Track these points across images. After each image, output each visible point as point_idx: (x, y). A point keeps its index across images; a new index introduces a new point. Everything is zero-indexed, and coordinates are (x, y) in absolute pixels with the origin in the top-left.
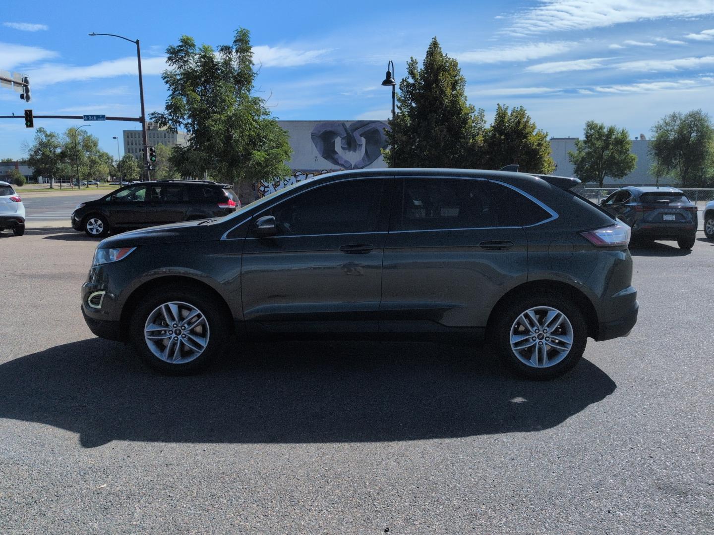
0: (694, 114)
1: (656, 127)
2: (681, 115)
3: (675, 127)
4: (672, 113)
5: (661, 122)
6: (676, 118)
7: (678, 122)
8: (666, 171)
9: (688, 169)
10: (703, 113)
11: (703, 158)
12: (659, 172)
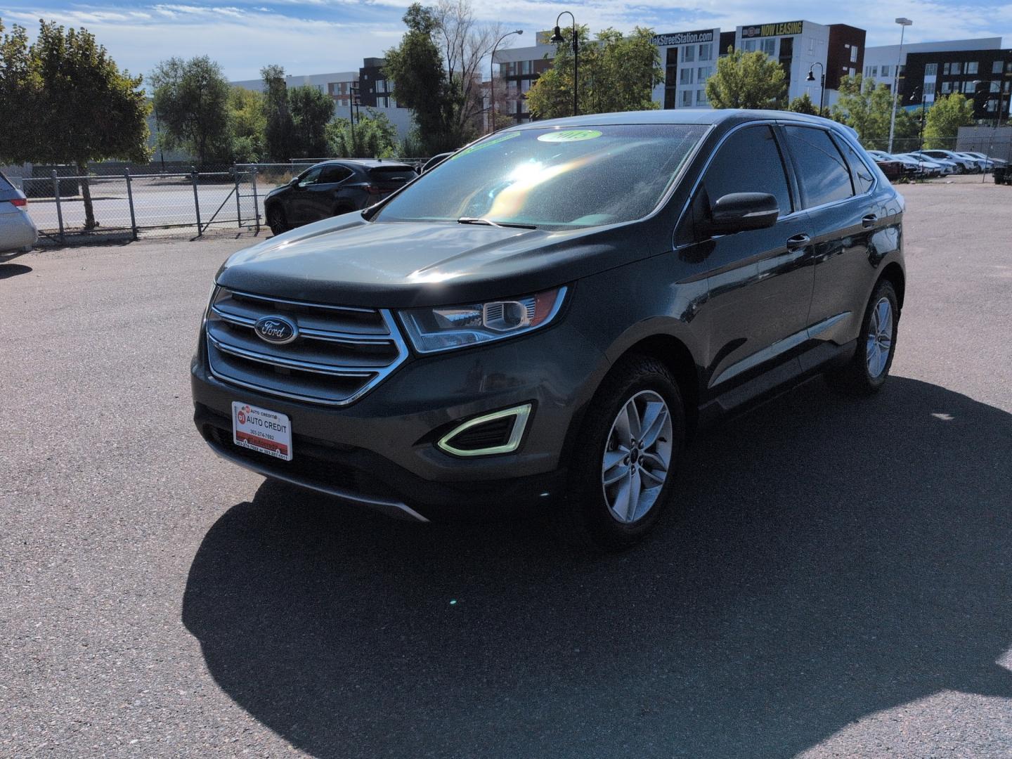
0: (201, 62)
1: (151, 78)
2: (183, 62)
3: (178, 80)
4: (170, 59)
5: (158, 71)
6: (176, 67)
7: (180, 72)
8: (177, 143)
9: (205, 139)
10: (211, 62)
11: (224, 125)
12: (167, 143)
